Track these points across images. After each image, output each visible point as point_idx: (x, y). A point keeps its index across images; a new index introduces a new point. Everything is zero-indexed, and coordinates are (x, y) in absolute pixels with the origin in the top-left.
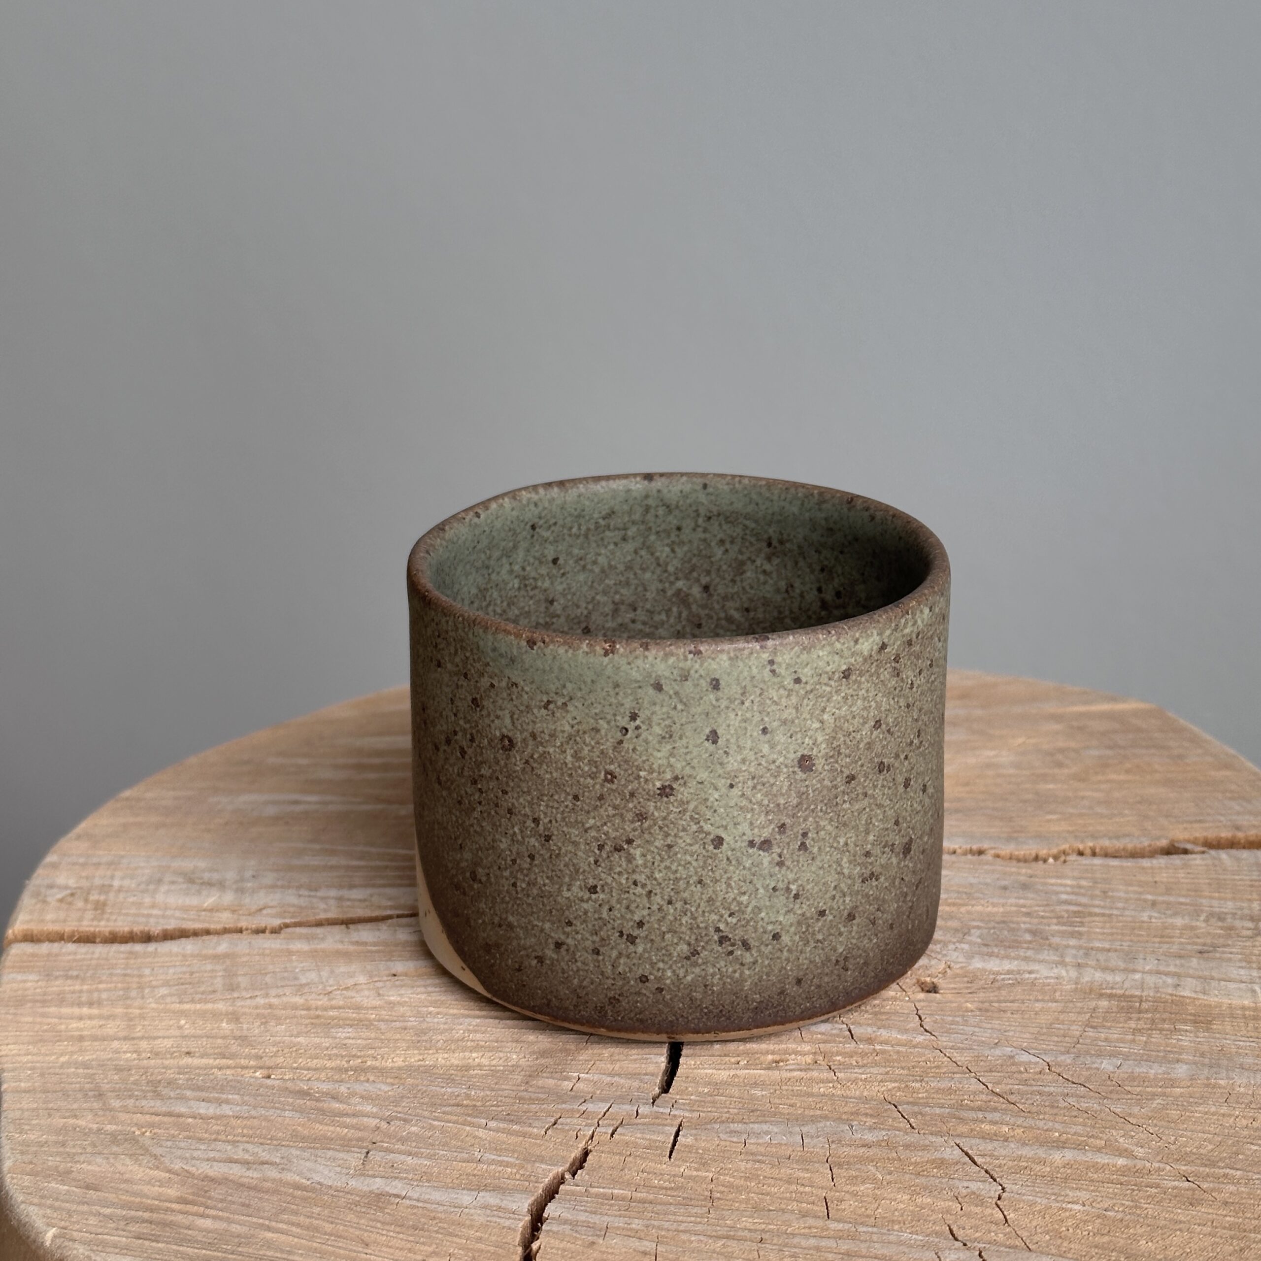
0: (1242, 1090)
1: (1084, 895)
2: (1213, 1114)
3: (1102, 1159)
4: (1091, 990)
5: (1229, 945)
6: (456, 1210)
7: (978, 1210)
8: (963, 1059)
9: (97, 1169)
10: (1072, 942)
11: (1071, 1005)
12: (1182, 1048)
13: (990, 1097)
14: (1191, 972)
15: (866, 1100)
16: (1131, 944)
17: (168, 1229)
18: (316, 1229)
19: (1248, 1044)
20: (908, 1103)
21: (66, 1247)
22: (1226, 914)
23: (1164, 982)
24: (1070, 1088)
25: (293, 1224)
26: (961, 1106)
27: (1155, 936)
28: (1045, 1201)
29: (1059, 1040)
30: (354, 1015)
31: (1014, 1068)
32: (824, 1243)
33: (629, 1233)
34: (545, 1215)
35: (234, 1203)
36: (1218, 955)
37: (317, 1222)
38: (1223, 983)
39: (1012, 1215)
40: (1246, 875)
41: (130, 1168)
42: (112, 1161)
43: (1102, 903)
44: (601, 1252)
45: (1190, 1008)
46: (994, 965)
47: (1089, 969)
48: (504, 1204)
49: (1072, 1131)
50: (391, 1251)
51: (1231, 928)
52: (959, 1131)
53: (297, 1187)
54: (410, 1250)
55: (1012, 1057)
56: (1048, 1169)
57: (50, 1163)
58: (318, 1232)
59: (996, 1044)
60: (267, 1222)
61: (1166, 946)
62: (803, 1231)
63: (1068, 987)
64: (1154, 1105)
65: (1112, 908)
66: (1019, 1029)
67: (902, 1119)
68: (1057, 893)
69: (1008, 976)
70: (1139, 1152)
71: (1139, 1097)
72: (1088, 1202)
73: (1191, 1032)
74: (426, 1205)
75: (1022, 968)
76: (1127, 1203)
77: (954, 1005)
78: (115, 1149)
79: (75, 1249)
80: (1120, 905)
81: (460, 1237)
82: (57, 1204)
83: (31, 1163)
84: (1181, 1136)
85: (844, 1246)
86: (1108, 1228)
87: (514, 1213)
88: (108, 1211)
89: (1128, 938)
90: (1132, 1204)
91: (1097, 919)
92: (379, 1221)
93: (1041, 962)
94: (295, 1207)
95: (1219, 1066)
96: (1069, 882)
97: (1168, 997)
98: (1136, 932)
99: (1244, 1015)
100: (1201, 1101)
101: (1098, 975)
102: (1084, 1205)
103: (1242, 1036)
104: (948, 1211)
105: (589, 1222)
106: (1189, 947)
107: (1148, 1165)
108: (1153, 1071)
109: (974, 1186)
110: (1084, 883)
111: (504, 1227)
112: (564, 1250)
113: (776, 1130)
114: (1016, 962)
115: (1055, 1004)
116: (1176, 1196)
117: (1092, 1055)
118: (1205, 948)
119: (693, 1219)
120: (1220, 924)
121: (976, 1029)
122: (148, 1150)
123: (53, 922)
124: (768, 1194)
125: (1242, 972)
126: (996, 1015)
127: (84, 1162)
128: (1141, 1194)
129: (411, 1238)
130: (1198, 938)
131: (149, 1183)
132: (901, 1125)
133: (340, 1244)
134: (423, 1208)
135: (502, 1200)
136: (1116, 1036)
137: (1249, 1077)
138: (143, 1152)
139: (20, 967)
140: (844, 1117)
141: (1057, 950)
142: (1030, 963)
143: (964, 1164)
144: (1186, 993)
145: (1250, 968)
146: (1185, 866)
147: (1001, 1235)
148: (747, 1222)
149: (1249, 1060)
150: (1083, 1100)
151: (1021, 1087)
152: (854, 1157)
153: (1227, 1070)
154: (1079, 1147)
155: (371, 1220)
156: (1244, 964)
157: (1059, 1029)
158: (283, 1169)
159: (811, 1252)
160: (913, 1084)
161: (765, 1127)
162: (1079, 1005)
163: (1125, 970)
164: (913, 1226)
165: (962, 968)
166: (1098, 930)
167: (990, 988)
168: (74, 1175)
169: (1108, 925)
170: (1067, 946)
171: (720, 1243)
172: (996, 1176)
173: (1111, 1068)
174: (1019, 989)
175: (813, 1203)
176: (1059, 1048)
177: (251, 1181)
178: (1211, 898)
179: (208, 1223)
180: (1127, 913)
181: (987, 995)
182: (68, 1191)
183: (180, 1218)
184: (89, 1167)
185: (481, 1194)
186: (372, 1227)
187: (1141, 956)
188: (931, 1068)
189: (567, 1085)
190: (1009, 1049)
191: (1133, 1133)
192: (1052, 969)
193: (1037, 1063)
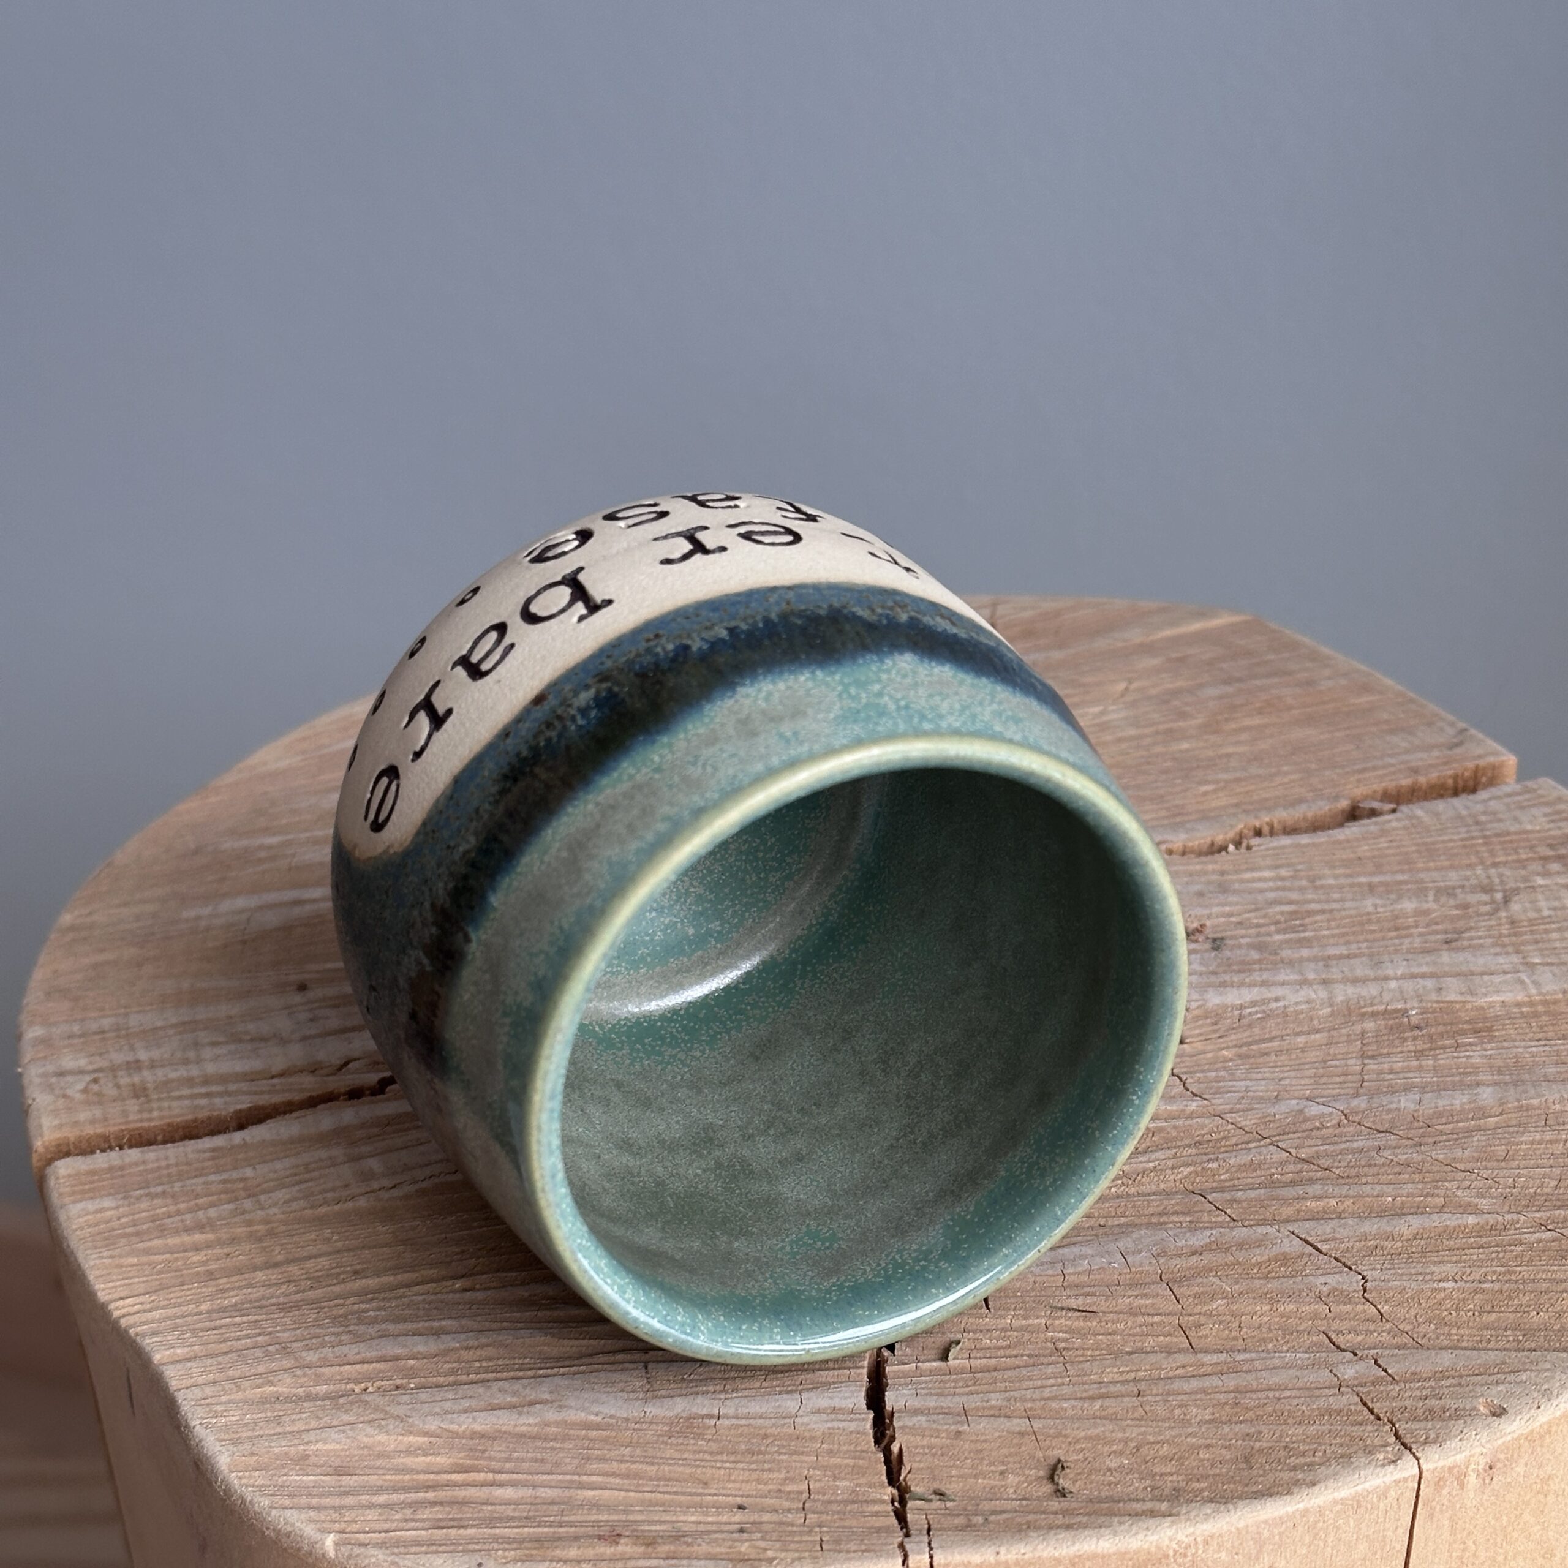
0: (1558, 1107)
1: (1290, 889)
2: (1540, 1143)
3: (1451, 1221)
4: (1349, 1009)
5: (1471, 928)
6: (787, 1420)
7: (1349, 1307)
8: (1248, 1123)
9: (338, 1447)
10: (1305, 953)
11: (1335, 1033)
12: (1473, 1066)
13: (1300, 1166)
14: (1447, 969)
15: (1168, 1194)
16: (1369, 944)
17: (466, 1509)
18: (637, 1476)
19: (1542, 1049)
20: (1214, 1190)
21: (358, 1555)
22: (1454, 888)
23: (1424, 987)
24: (1381, 1140)
25: (606, 1474)
26: (1271, 1184)
27: (1389, 930)
28: (1414, 1285)
29: (1341, 1079)
31: (1308, 1125)
32: (1207, 1383)
33: (992, 1412)
34: (888, 1408)
35: (523, 1460)
36: (1466, 943)
37: (634, 1466)
38: (1486, 978)
39: (1386, 1308)
40: (1453, 834)
41: (378, 1438)
42: (350, 1433)
43: (1316, 897)
44: (972, 1441)
45: (1463, 1015)
46: (1233, 997)
47: (1336, 985)
48: (837, 1402)
49: (1405, 1192)
50: (737, 1485)
51: (1466, 906)
52: (1284, 1216)
53: (588, 1426)
54: (759, 1481)
55: (1301, 1111)
56: (1399, 1244)
57: (276, 1450)
58: (642, 1478)
59: (1276, 1097)
60: (576, 1477)
61: (1407, 941)
62: (1177, 1372)
63: (1324, 1011)
64: (1475, 1144)
65: (1328, 901)
66: (1292, 1074)
67: (1218, 1212)
68: (1261, 891)
69: (1253, 1009)
70: (1484, 1204)
71: (1455, 1136)
72: (1457, 1277)
73: (1476, 1045)
74: (752, 1421)
75: (1265, 996)
76: (1499, 1269)
77: (1209, 1055)
78: (346, 1418)
79: (373, 1556)
80: (1336, 896)
81: (808, 1454)
82: (315, 1502)
83: (252, 1454)
84: (1519, 1176)
85: (1231, 1381)
86: (1490, 1305)
87: (852, 1413)
88: (381, 1499)
89: (1361, 938)
90: (1503, 1269)
91: (1318, 918)
92: (705, 1452)
93: (1283, 984)
94: (599, 1452)
95: (1523, 1082)
96: (1267, 874)
97: (1435, 1005)
98: (1367, 927)
99: (1522, 1013)
100: (1521, 1129)
101: (1351, 991)
102: (1456, 1281)
103: (1530, 1040)
104: (1315, 1316)
105: (942, 1407)
106: (1432, 938)
107: (1500, 1218)
108: (1457, 1102)
109: (1333, 1280)
110: (1284, 872)
111: (851, 1432)
112: (931, 1447)
113: (1090, 1252)
114: (1256, 989)
115: (1318, 1036)
116: (1544, 1251)
117: (1386, 1093)
118: (1449, 936)
119: (1052, 1381)
120: (1452, 902)
121: (1248, 1083)
122: (386, 1413)
123: (93, 1122)
124: (1114, 1333)
125: (1501, 960)
126: (1261, 1060)
127: (317, 1442)
128: (1508, 1255)
129: (753, 1466)
130: (1437, 924)
131: (408, 1452)
132: (1219, 1219)
133: (675, 1489)
134: (748, 1425)
135: (831, 1398)
136: (1400, 1064)
137: (1559, 1091)
138: (382, 1416)
139: (83, 1192)
140: (1154, 1220)
141: (1293, 966)
142: (1272, 988)
143: (1311, 1255)
144: (1452, 997)
145: (1507, 953)
146: (1384, 833)
147: (1384, 1334)
148: (1112, 1373)
149: (1551, 1070)
150: (1398, 1151)
151: (1326, 1147)
152: (1190, 1269)
153: (1534, 1086)
154: (1419, 1211)
155: (695, 1452)
156: (1498, 950)
157: (1336, 1066)
158: (560, 1407)
159: (1199, 1396)
160: (1210, 1165)
161: (1076, 1250)
162: (1344, 1031)
163: (1376, 979)
164: (1288, 1342)
165: (1198, 1007)
166: (1326, 933)
167: (1240, 1027)
168: (313, 1459)
169: (1333, 924)
170: (1301, 960)
171: (1097, 1405)
172: (1349, 1264)
173: (1412, 1106)
174: (1271, 1023)
175: (1170, 1335)
176: (1347, 1091)
177: (530, 1429)
178: (1428, 870)
179: (508, 1493)
180: (1348, 904)
181: (1239, 1036)
182: (316, 1482)
183: (472, 1492)
184: (328, 1447)
185: (805, 1396)
186: (702, 1460)
187: (1386, 958)
188: (1218, 1141)
190: (1294, 1102)
191: (1468, 1183)
192: (1298, 991)
193: (1331, 1114)
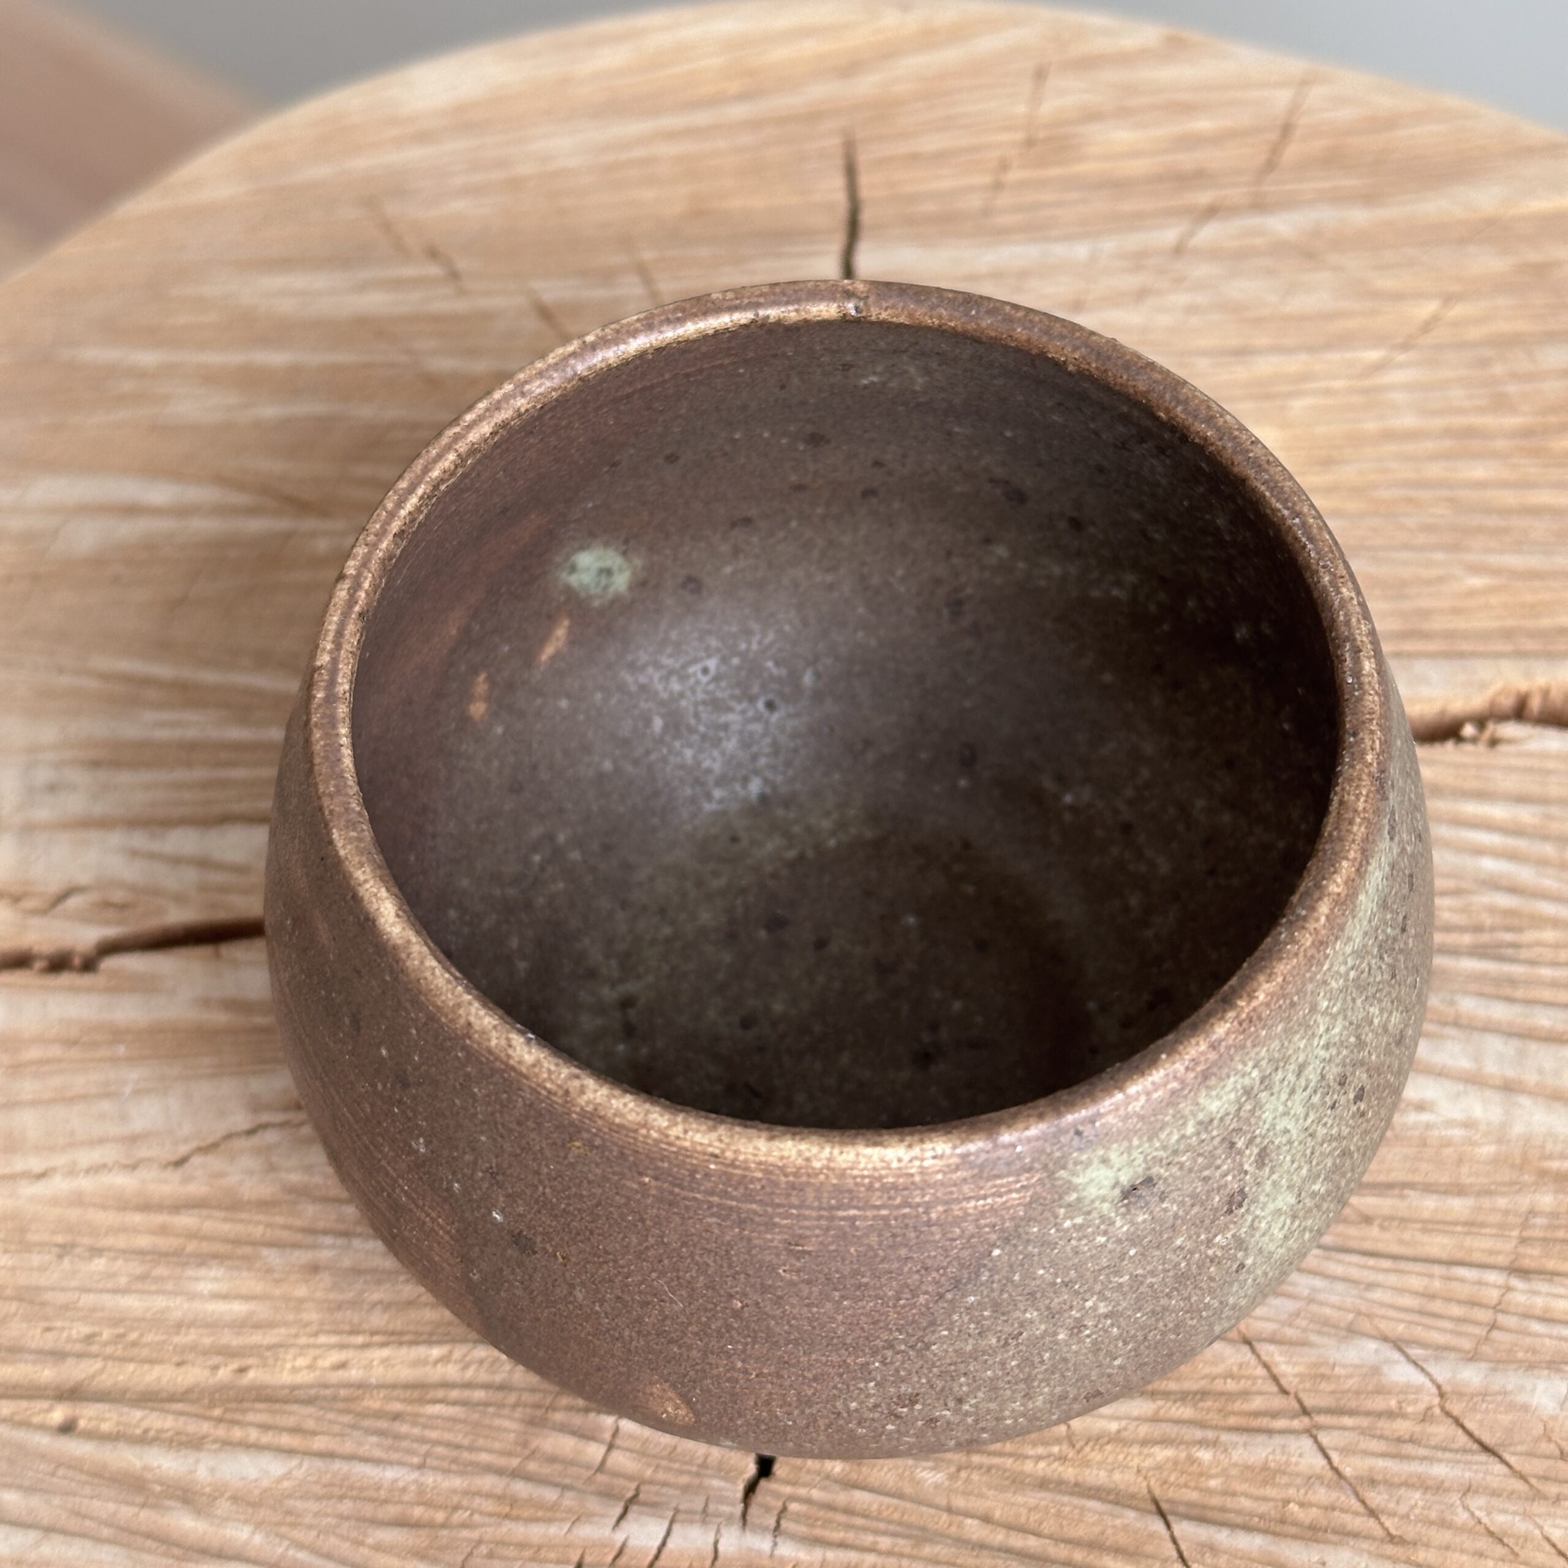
1: (1522, 859)
8: (1291, 1372)
10: (1500, 1012)
11: (1486, 1202)
13: (1334, 1495)
15: (1118, 1500)
20: (1189, 1509)
24: (1479, 1468)
26: (1278, 1523)
29: (1461, 1312)
30: (226, 1228)
31: (1379, 1403)
43: (1556, 886)
47: (1522, 1099)
55: (1376, 1370)
59: (1350, 1326)
63: (1486, 1150)
66: (1393, 1279)
68: (1478, 851)
93: (1439, 1074)
96: (1497, 812)
101: (1542, 1117)
110: (1527, 815)
115: (1457, 1201)
117: (1517, 1366)
121: (1318, 1283)
141: (1469, 1037)
142: (1421, 1080)
150: (1496, 1502)
151: (1389, 1462)
157: (1462, 1280)
160: (1201, 1453)
162: (1502, 1202)
166: (1546, 972)
170: (1489, 1028)
173: (1550, 1406)
174: (1398, 1154)
176: (1460, 1342)
188: (1230, 1396)
189: (595, 1452)
190: (1372, 1345)
192: (1458, 1095)
193: (1419, 1390)
